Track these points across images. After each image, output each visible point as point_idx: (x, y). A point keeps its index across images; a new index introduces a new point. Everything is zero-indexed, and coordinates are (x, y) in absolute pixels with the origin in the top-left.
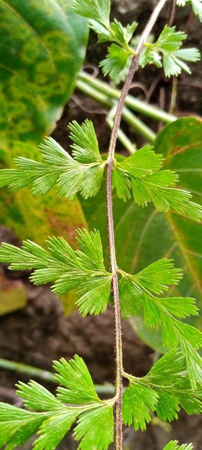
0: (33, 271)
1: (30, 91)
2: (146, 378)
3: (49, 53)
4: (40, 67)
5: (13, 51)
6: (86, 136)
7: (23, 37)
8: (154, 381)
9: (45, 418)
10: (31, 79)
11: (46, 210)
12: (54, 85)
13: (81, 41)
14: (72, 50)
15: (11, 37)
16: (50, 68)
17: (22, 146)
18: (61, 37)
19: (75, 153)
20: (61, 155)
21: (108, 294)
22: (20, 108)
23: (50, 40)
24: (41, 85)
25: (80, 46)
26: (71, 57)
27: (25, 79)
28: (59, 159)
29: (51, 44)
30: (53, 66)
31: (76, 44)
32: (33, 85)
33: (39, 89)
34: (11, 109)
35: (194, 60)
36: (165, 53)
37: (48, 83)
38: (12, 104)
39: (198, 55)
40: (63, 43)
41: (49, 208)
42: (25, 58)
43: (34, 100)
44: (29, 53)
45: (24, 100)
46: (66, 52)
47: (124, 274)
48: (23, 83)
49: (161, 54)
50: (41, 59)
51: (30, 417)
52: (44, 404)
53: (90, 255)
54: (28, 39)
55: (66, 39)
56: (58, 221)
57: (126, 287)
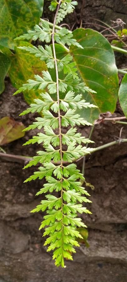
0: (35, 54)
1: (24, 24)
2: (64, 80)
3: (30, 10)
4: (27, 15)
5: (18, 9)
6: (46, 25)
7: (21, 4)
8: (66, 81)
9: (41, 83)
10: (24, 20)
11: (33, 67)
12: (32, 22)
13: (41, 5)
14: (38, 8)
15: (17, 4)
16: (31, 15)
17: (23, 43)
18: (34, 4)
19: (43, 29)
20: (40, 29)
21: (54, 64)
22: (21, 31)
23: (30, 5)
24: (28, 22)
25: (41, 7)
26: (38, 11)
27: (22, 20)
28: (39, 31)
29: (31, 6)
30: (32, 15)
31: (39, 6)
32: (25, 22)
33: (27, 24)
34: (17, 32)
35: (76, 5)
36: (67, 3)
37: (30, 21)
38: (18, 30)
39: (77, 3)
40: (35, 6)
41: (34, 66)
42: (21, 12)
43: (25, 28)
44: (23, 10)
45: (22, 28)
46: (36, 9)
47: (58, 60)
48: (21, 21)
49: (66, 3)
50: (27, 12)
51: (37, 83)
52: (40, 80)
53: (49, 52)
54: (22, 5)
55: (36, 4)
56: (37, 71)
57: (59, 63)
